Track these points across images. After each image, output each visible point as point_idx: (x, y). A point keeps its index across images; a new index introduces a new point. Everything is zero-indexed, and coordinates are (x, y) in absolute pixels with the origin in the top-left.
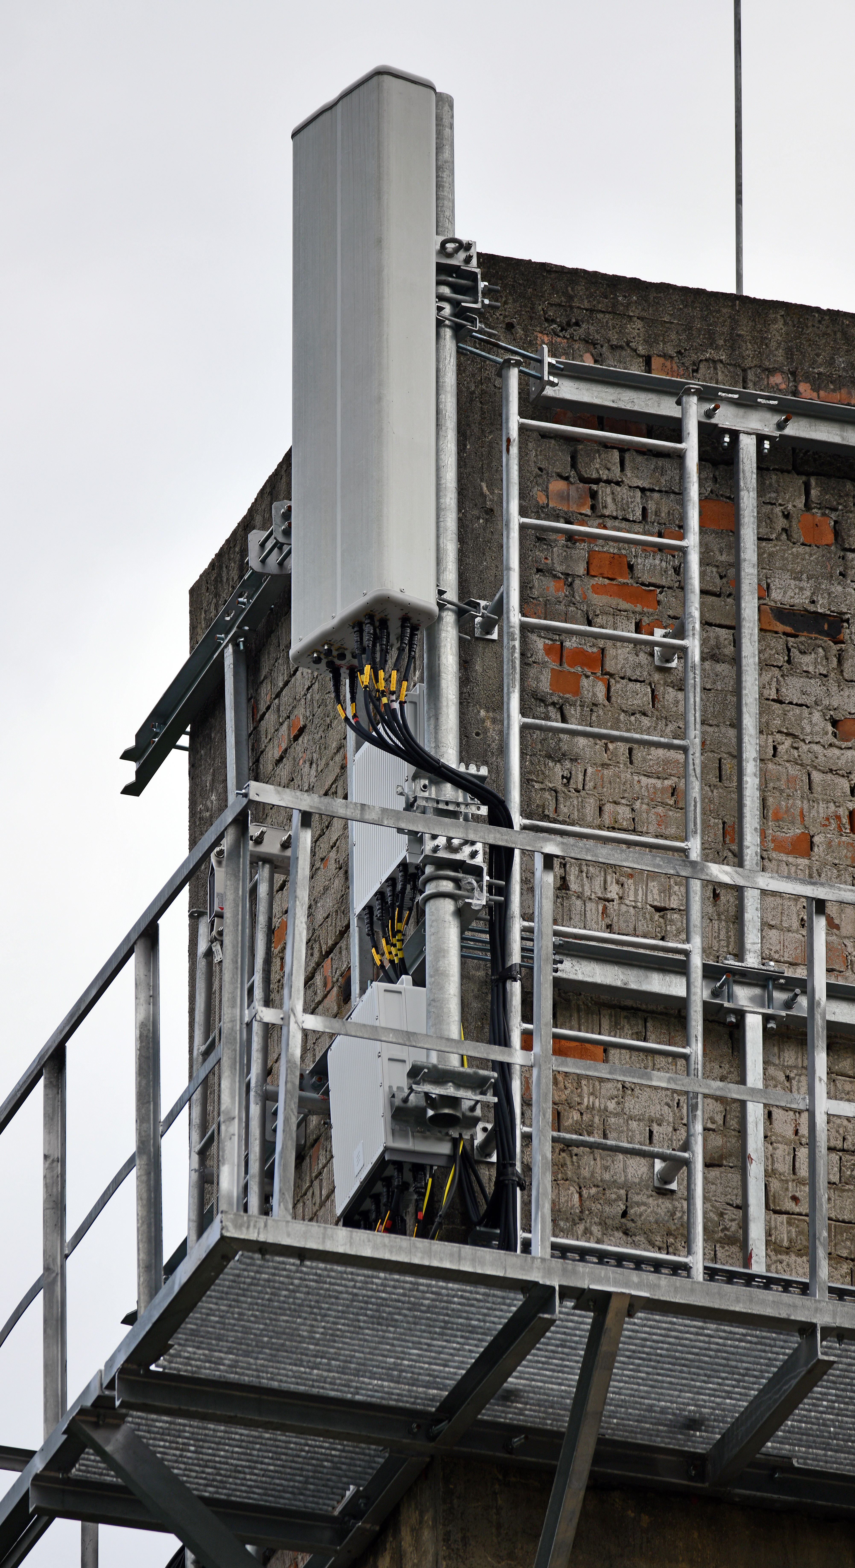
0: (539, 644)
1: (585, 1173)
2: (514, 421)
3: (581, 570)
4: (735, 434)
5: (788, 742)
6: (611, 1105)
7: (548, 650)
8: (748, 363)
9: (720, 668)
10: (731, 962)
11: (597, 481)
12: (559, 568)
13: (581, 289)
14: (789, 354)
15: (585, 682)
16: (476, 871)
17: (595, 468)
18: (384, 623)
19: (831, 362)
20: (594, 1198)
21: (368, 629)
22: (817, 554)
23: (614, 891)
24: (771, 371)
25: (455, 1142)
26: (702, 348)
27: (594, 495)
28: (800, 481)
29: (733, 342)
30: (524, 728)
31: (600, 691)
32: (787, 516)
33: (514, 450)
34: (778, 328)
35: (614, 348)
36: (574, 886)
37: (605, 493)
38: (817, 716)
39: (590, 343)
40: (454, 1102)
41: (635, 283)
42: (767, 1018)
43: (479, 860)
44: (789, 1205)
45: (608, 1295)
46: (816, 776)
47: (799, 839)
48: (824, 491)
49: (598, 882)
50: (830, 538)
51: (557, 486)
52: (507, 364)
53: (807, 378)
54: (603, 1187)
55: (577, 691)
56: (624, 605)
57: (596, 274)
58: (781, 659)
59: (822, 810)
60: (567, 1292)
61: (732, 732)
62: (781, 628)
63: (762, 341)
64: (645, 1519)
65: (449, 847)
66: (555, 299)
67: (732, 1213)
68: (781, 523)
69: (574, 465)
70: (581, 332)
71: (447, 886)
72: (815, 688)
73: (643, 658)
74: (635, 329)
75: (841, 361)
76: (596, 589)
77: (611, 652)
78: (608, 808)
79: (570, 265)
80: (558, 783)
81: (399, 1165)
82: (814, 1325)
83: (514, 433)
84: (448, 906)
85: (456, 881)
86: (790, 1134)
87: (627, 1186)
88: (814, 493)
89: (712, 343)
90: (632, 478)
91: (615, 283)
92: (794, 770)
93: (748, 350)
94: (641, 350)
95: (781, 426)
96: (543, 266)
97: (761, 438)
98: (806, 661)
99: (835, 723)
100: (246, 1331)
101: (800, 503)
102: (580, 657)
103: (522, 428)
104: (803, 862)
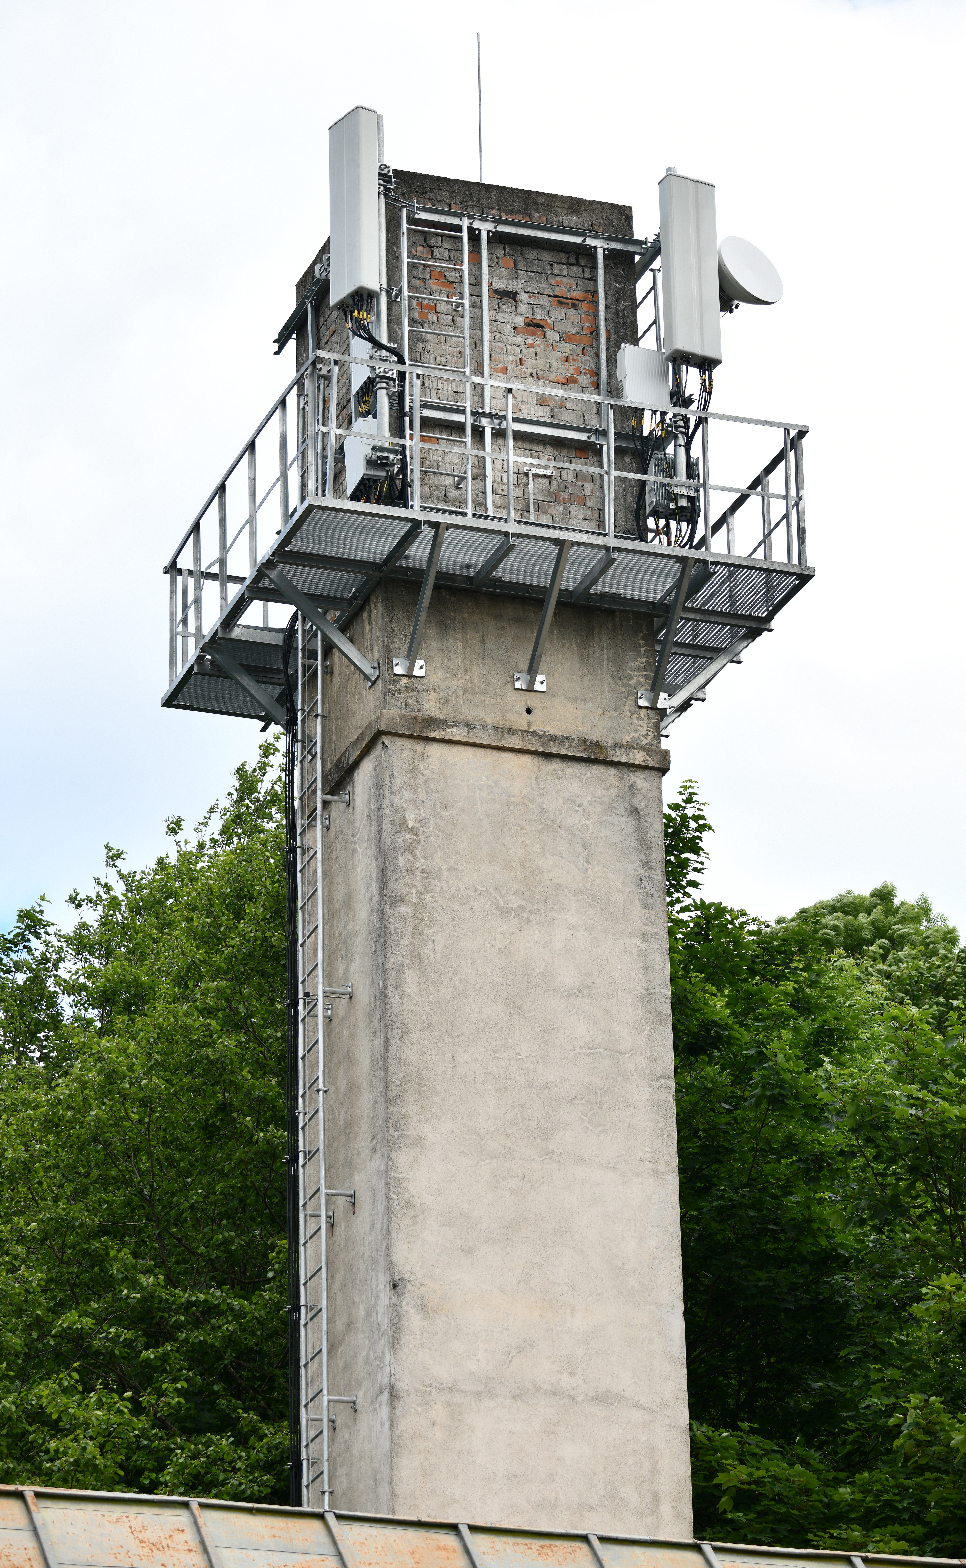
0: (414, 302)
1: (431, 482)
2: (405, 226)
3: (428, 277)
4: (480, 230)
5: (499, 335)
6: (440, 459)
7: (417, 304)
8: (484, 206)
9: (476, 310)
10: (480, 410)
11: (433, 247)
12: (421, 276)
13: (427, 181)
14: (498, 202)
15: (430, 315)
16: (394, 380)
17: (433, 242)
18: (362, 295)
19: (512, 206)
20: (435, 490)
21: (356, 298)
22: (508, 271)
23: (440, 386)
24: (492, 209)
25: (387, 472)
26: (468, 201)
27: (432, 251)
28: (502, 246)
29: (479, 199)
30: (410, 331)
31: (435, 318)
32: (498, 258)
33: (405, 236)
34: (494, 195)
35: (439, 201)
36: (427, 384)
37: (436, 251)
38: (508, 326)
39: (430, 199)
40: (387, 458)
41: (446, 179)
42: (492, 429)
43: (395, 376)
44: (500, 492)
45: (439, 523)
46: (508, 346)
47: (503, 368)
48: (510, 249)
49: (435, 383)
50: (512, 265)
51: (420, 248)
52: (403, 207)
53: (504, 211)
54: (438, 486)
55: (427, 318)
56: (443, 289)
57: (432, 176)
58: (496, 307)
59: (510, 358)
60: (426, 522)
61: (480, 332)
62: (496, 296)
63: (488, 198)
64: (453, 599)
65: (385, 372)
66: (419, 184)
67: (481, 495)
68: (496, 260)
69: (425, 241)
70: (427, 196)
71: (384, 385)
72: (508, 317)
73: (449, 307)
74: (446, 195)
75: (515, 205)
76: (433, 283)
77: (438, 305)
78: (438, 358)
79: (424, 173)
80: (421, 350)
81: (368, 480)
82: (509, 533)
83: (405, 231)
84: (385, 391)
85: (387, 383)
86: (500, 468)
87: (446, 486)
88: (507, 250)
89: (472, 199)
90: (445, 246)
91: (439, 179)
92: (501, 345)
93: (484, 201)
94: (448, 202)
95: (495, 227)
96: (414, 173)
97: (489, 232)
98: (505, 308)
99: (514, 328)
100: (318, 536)
101: (502, 254)
102: (428, 307)
103: (408, 229)
104: (504, 376)
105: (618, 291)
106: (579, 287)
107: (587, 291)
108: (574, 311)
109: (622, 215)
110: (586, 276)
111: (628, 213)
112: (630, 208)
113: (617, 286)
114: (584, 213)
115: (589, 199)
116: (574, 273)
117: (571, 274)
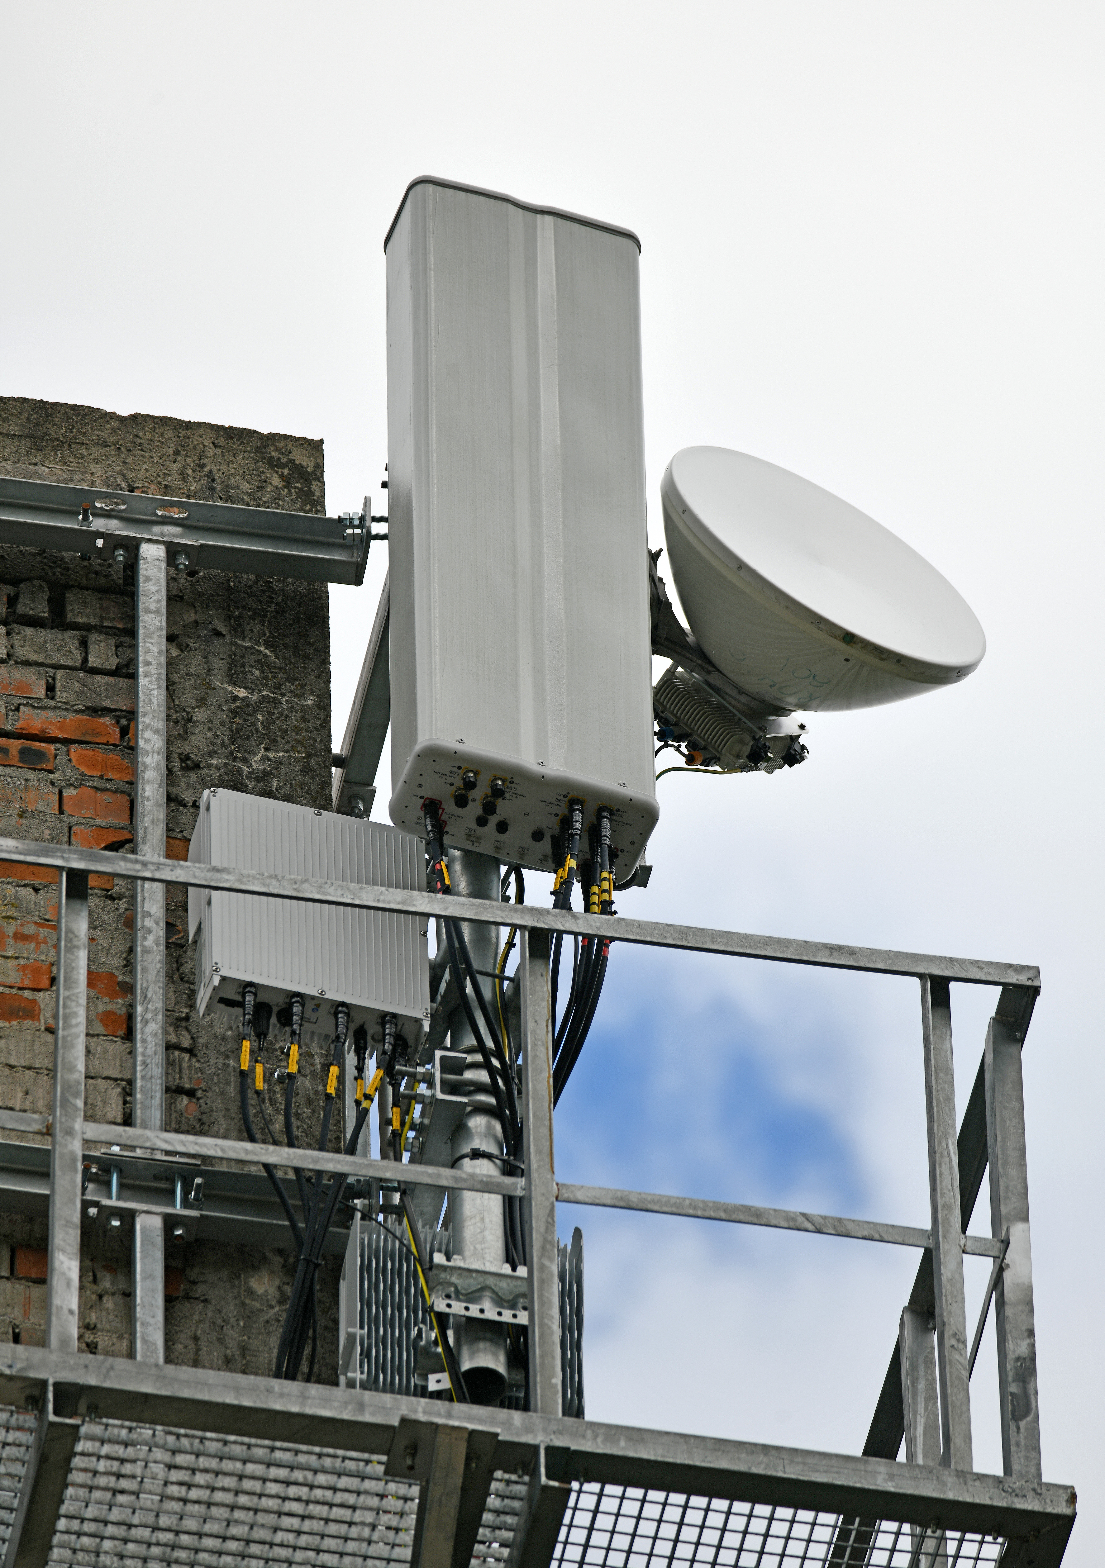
105: (243, 710)
106: (61, 696)
107: (95, 711)
108: (31, 775)
109: (273, 464)
110: (94, 661)
111: (300, 457)
112: (316, 447)
113: (242, 693)
114: (96, 452)
115: (125, 412)
116: (42, 648)
117: (24, 652)
